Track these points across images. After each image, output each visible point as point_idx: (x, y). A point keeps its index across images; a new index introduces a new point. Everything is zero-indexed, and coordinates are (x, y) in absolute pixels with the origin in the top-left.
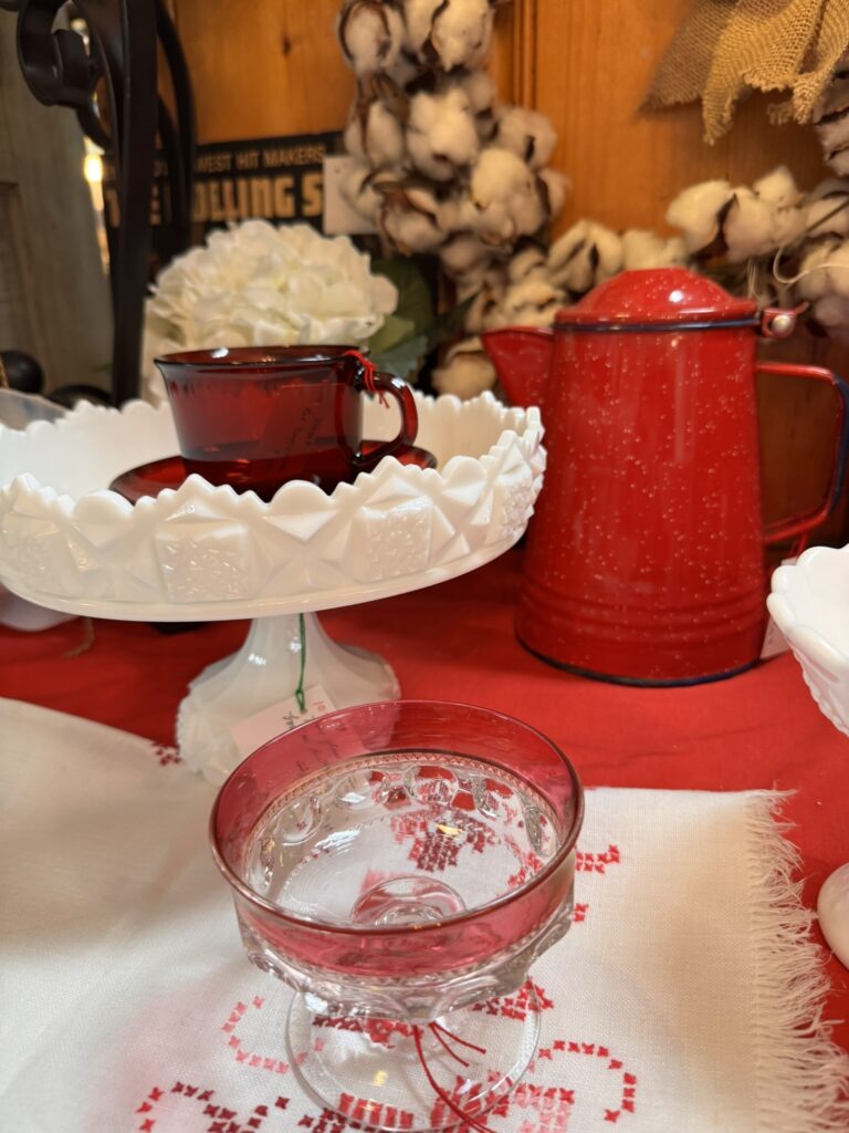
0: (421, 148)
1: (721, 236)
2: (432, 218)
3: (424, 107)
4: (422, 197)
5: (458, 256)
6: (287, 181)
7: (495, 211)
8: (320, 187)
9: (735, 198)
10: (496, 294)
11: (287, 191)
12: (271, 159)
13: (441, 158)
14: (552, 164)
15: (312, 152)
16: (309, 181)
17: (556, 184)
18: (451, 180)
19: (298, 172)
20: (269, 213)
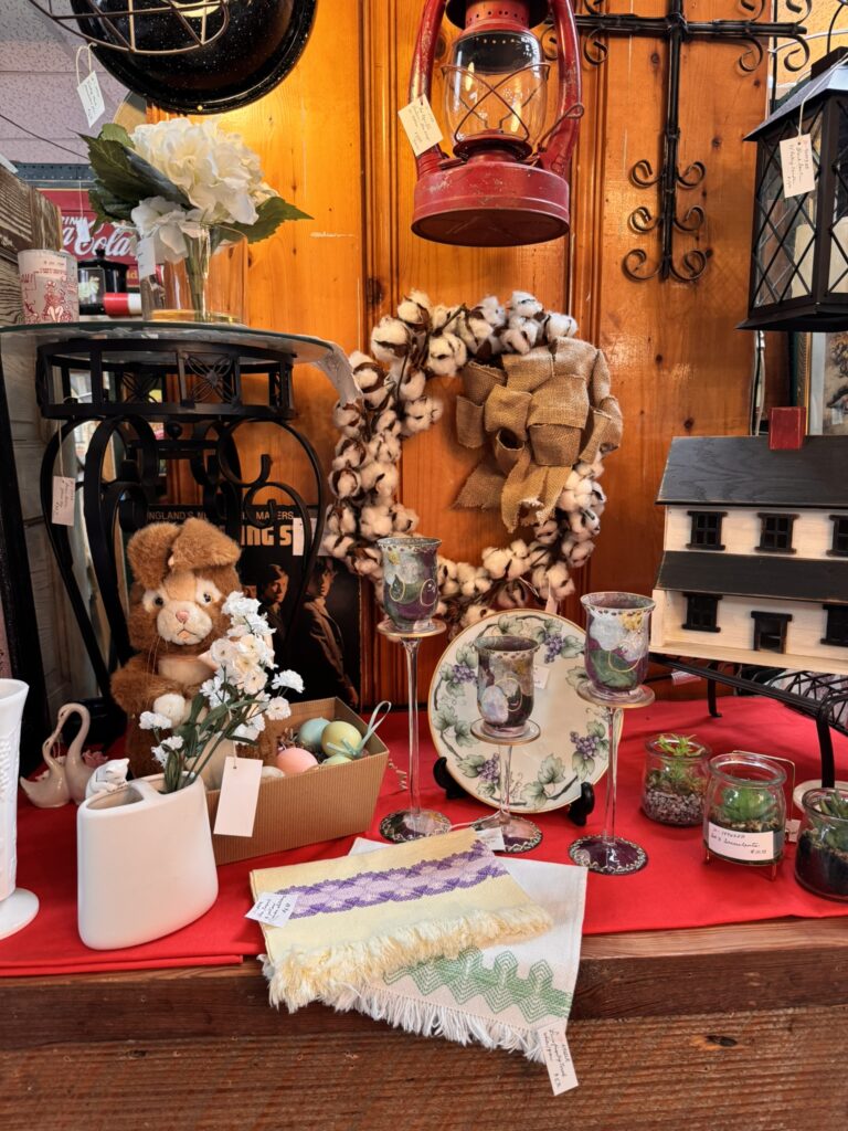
0: (368, 530)
3: (371, 514)
6: (271, 529)
8: (291, 532)
9: (511, 560)
11: (270, 533)
12: (260, 517)
15: (286, 515)
16: (284, 529)
19: (277, 524)
20: (257, 543)
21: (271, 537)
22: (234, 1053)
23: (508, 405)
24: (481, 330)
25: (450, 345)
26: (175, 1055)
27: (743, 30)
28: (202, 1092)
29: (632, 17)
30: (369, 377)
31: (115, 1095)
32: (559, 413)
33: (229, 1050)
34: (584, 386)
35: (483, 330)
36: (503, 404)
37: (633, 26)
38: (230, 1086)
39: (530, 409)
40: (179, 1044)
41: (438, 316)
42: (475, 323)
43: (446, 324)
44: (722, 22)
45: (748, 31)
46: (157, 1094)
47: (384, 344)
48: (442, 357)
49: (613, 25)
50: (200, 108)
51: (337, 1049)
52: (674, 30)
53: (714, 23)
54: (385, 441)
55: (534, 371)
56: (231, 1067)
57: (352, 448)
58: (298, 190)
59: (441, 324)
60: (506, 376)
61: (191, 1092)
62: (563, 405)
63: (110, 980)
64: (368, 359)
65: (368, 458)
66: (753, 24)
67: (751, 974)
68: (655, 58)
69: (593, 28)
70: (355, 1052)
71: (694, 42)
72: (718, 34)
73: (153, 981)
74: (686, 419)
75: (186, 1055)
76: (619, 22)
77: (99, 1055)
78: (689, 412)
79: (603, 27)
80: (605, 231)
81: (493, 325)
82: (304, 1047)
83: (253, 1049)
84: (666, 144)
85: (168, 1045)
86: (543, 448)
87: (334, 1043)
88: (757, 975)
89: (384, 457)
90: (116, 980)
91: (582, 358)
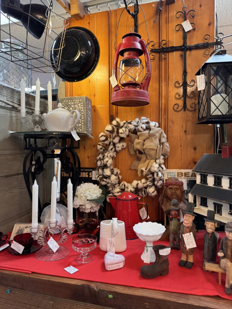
0: (105, 174)
1: (137, 187)
2: (106, 182)
3: (105, 170)
4: (105, 179)
5: (109, 185)
6: (88, 173)
7: (113, 182)
8: (92, 174)
9: (138, 183)
10: (113, 189)
11: (87, 174)
12: (85, 170)
13: (107, 175)
14: (120, 174)
15: (91, 170)
16: (90, 173)
17: (120, 177)
18: (108, 177)
19: (89, 172)
20: (85, 177)
21: (88, 175)
22: (28, 295)
23: (138, 143)
24: (131, 127)
25: (123, 130)
26: (17, 293)
27: (204, 45)
28: (22, 303)
29: (173, 47)
30: (104, 138)
31: (6, 299)
32: (151, 146)
33: (27, 294)
34: (158, 139)
35: (132, 127)
36: (137, 143)
37: (173, 49)
38: (27, 303)
39: (143, 145)
40: (18, 290)
41: (122, 124)
42: (130, 125)
43: (124, 125)
44: (198, 44)
45: (205, 45)
46: (14, 301)
47: (107, 131)
48: (121, 133)
49: (168, 49)
50: (76, 80)
51: (48, 299)
52: (184, 48)
53: (196, 45)
54: (110, 153)
55: (144, 136)
56: (27, 298)
57: (101, 154)
58: (95, 96)
59: (122, 125)
60: (138, 137)
61: (20, 302)
62: (152, 144)
63: (5, 272)
64: (104, 134)
65: (105, 157)
66: (207, 43)
67: (146, 304)
68: (181, 56)
69: (163, 51)
70: (52, 301)
71: (192, 50)
72: (197, 47)
73: (13, 274)
74: (194, 147)
75: (19, 293)
76: (169, 49)
77: (3, 289)
78: (195, 146)
79: (165, 50)
80: (169, 100)
81: (134, 125)
82: (42, 297)
83: (31, 295)
84: (183, 76)
85: (16, 290)
86: (148, 155)
87: (48, 298)
88: (148, 304)
89: (109, 157)
90: (6, 273)
91: (157, 132)
